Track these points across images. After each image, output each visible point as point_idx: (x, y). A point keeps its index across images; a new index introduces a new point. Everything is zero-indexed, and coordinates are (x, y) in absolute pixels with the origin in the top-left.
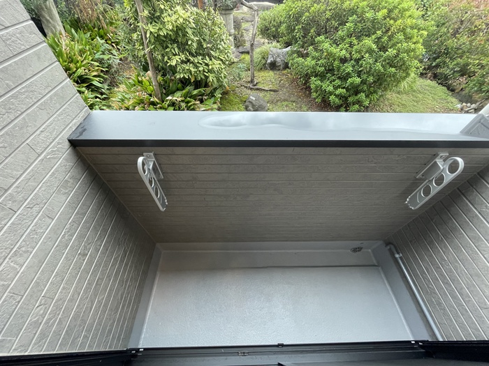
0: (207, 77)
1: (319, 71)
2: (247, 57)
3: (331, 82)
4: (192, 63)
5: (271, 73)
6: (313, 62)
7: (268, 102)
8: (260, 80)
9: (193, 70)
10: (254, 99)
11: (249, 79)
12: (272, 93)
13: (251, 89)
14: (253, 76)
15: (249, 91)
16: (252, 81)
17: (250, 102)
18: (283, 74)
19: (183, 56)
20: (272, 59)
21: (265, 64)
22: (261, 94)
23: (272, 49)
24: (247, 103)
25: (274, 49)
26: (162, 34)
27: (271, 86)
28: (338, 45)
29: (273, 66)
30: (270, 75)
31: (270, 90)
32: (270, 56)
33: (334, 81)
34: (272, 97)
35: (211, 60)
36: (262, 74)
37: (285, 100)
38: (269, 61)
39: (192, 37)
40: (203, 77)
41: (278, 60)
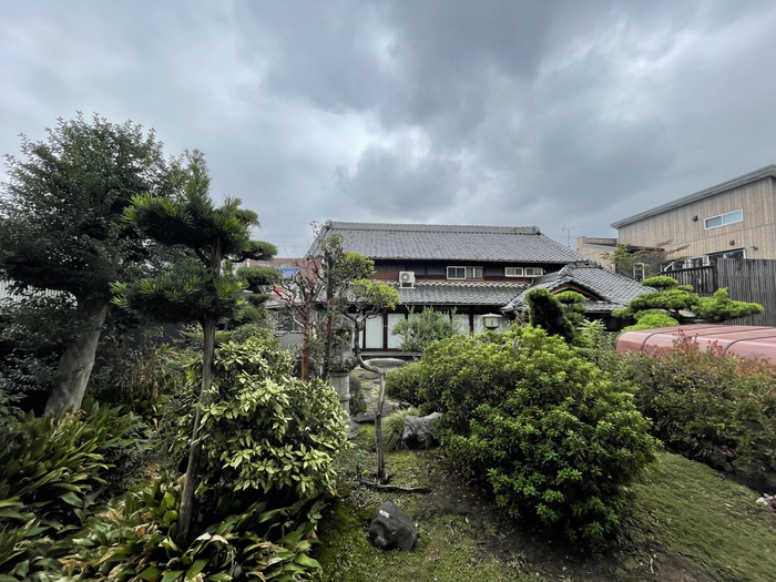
0: (296, 483)
1: (498, 458)
2: (371, 430)
3: (526, 476)
4: (274, 457)
5: (411, 456)
6: (484, 443)
7: (414, 519)
8: (394, 470)
9: (271, 471)
10: (387, 515)
11: (375, 470)
12: (419, 496)
13: (380, 490)
14: (382, 465)
15: (376, 496)
16: (380, 475)
17: (379, 523)
18: (432, 457)
19: (258, 448)
20: (410, 432)
21: (399, 440)
22: (399, 502)
23: (408, 417)
24: (373, 527)
25: (411, 418)
26: (229, 416)
27: (415, 481)
28: (515, 416)
29: (413, 443)
30: (410, 457)
31: (415, 491)
32: (406, 428)
33: (531, 473)
34: (421, 507)
35: (308, 450)
36: (396, 457)
37: (447, 512)
38: (405, 436)
39: (282, 417)
40: (288, 482)
41: (420, 432)
